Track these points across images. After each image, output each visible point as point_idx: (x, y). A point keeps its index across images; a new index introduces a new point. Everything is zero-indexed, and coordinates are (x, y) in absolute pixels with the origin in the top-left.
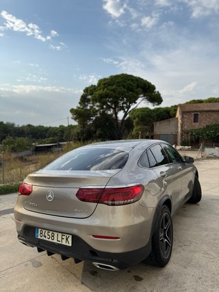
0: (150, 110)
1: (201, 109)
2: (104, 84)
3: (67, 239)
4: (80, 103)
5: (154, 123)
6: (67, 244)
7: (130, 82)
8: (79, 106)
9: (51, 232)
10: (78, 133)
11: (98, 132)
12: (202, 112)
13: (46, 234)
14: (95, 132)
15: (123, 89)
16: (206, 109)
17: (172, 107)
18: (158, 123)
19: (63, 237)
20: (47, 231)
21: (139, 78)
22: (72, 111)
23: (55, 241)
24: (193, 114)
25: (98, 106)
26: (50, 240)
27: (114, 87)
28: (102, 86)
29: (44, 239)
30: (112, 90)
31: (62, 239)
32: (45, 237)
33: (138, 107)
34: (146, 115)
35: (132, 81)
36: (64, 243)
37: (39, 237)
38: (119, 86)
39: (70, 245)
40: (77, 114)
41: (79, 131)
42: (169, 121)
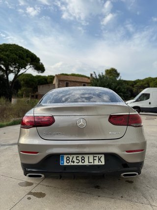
0: (33, 76)
1: (70, 79)
3: (99, 159)
5: (38, 86)
6: (100, 163)
7: (21, 52)
9: (80, 156)
12: (71, 81)
13: (75, 159)
15: (15, 56)
16: (73, 80)
17: (49, 76)
18: (41, 86)
19: (95, 158)
20: (75, 156)
21: (28, 50)
23: (86, 163)
24: (65, 82)
26: (80, 164)
27: (7, 53)
29: (72, 164)
30: (5, 55)
31: (94, 160)
32: (74, 162)
33: (26, 73)
34: (30, 80)
35: (23, 51)
36: (96, 163)
37: (65, 164)
38: (12, 53)
39: (103, 163)
42: (49, 85)
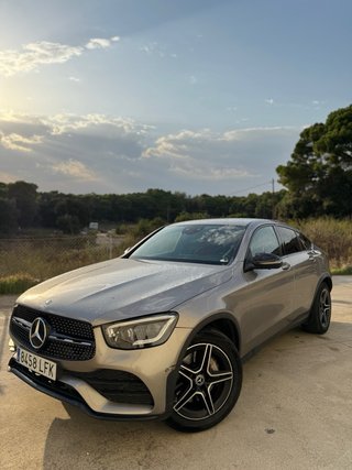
2: (341, 120)
4: (293, 156)
8: (291, 160)
10: (289, 206)
11: (325, 204)
14: (321, 203)
22: (279, 170)
25: (327, 159)
28: (336, 123)
40: (288, 173)
41: (290, 201)
